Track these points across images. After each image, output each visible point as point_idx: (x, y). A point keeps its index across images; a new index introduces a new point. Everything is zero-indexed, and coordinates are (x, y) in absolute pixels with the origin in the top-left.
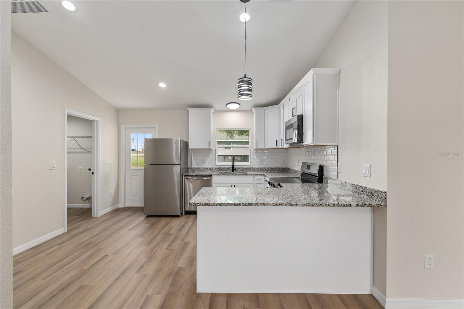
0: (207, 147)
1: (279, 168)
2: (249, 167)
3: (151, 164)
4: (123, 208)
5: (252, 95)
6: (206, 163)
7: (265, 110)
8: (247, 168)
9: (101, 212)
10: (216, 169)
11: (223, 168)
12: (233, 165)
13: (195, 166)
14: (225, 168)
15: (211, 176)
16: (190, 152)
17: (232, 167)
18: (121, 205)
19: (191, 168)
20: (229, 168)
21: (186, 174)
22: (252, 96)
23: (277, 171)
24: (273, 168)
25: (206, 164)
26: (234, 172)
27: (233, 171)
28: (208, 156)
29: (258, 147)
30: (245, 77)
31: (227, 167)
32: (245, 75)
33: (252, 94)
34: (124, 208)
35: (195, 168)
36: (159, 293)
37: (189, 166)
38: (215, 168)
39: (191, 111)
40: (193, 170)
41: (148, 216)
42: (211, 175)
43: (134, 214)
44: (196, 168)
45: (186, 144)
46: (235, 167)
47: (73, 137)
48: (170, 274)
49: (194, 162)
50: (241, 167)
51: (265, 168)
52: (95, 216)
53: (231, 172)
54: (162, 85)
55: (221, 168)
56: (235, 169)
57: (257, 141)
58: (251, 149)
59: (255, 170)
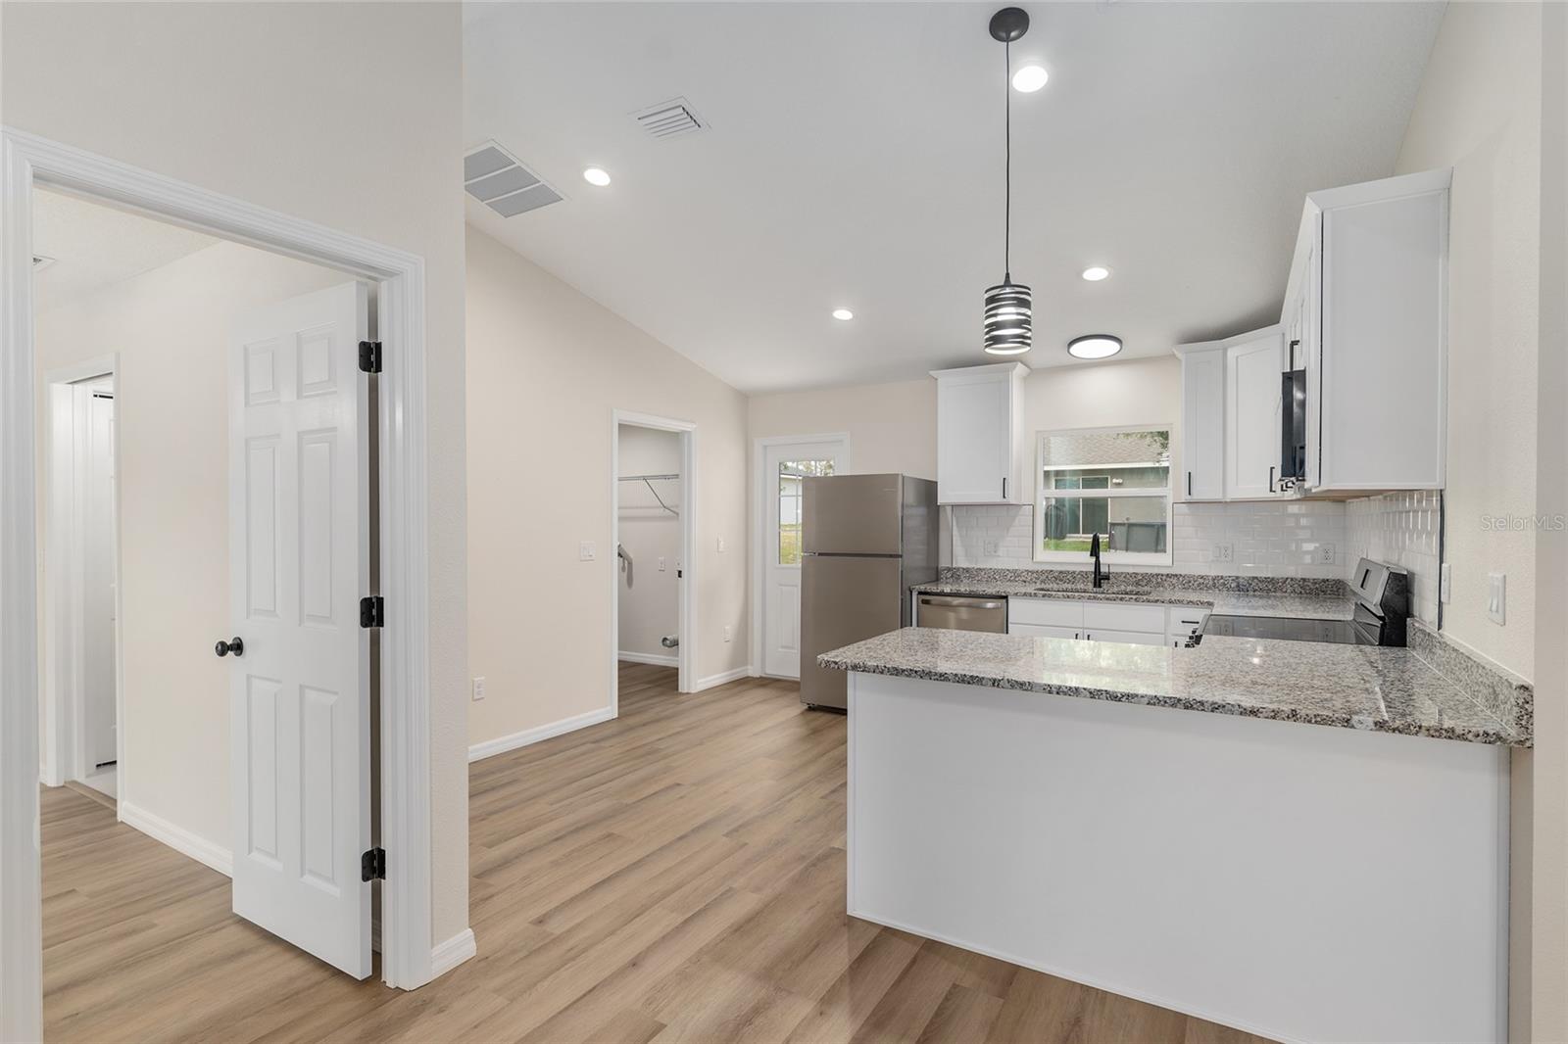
0: (999, 499)
1: (1304, 580)
2: (1165, 571)
3: (820, 554)
4: (757, 678)
5: (1029, 338)
6: (1000, 553)
7: (1225, 351)
8: (1157, 575)
9: (699, 681)
10: (1035, 575)
11: (1061, 572)
12: (1097, 564)
13: (961, 562)
14: (1068, 572)
15: (1006, 597)
16: (947, 518)
17: (1091, 569)
18: (753, 671)
19: (949, 569)
20: (1084, 575)
21: (922, 588)
22: (1028, 341)
23: (1294, 592)
25: (999, 556)
26: (1100, 587)
27: (1097, 583)
28: (1008, 530)
29: (1196, 497)
30: (1007, 283)
31: (1078, 569)
32: (1008, 275)
33: (1029, 334)
34: (761, 677)
35: (964, 569)
36: (757, 889)
37: (944, 563)
38: (1032, 572)
39: (947, 380)
40: (956, 574)
41: (812, 709)
42: (1004, 594)
43: (777, 697)
44: (967, 570)
45: (929, 490)
46: (1104, 569)
47: (645, 478)
48: (803, 858)
49: (958, 549)
50: (1131, 570)
51: (1237, 578)
52: (685, 691)
53: (1090, 586)
54: (843, 314)
55: (1052, 571)
56: (1106, 578)
57: (1189, 473)
58: (1175, 504)
59: (1191, 584)
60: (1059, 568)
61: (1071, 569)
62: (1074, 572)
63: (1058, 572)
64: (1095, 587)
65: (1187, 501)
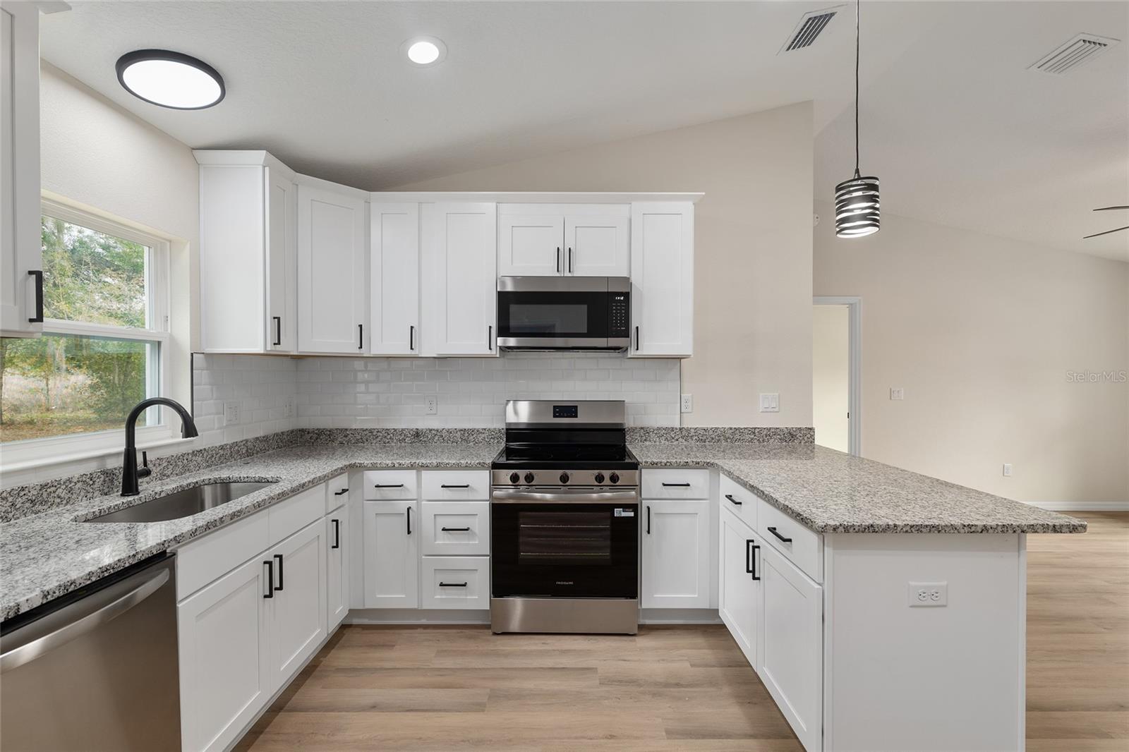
1: (282, 433)
2: (188, 449)
8: (183, 455)
11: (43, 487)
12: (130, 453)
14: (56, 484)
15: (169, 551)
17: (120, 462)
20: (97, 479)
23: (278, 447)
24: (265, 439)
29: (283, 347)
31: (76, 472)
32: (857, 171)
46: (136, 457)
51: (247, 441)
55: (23, 489)
56: (147, 473)
57: (274, 318)
58: (194, 355)
59: (213, 459)
60: (34, 480)
61: (63, 474)
62: (70, 480)
63: (38, 488)
64: (123, 495)
65: (262, 352)
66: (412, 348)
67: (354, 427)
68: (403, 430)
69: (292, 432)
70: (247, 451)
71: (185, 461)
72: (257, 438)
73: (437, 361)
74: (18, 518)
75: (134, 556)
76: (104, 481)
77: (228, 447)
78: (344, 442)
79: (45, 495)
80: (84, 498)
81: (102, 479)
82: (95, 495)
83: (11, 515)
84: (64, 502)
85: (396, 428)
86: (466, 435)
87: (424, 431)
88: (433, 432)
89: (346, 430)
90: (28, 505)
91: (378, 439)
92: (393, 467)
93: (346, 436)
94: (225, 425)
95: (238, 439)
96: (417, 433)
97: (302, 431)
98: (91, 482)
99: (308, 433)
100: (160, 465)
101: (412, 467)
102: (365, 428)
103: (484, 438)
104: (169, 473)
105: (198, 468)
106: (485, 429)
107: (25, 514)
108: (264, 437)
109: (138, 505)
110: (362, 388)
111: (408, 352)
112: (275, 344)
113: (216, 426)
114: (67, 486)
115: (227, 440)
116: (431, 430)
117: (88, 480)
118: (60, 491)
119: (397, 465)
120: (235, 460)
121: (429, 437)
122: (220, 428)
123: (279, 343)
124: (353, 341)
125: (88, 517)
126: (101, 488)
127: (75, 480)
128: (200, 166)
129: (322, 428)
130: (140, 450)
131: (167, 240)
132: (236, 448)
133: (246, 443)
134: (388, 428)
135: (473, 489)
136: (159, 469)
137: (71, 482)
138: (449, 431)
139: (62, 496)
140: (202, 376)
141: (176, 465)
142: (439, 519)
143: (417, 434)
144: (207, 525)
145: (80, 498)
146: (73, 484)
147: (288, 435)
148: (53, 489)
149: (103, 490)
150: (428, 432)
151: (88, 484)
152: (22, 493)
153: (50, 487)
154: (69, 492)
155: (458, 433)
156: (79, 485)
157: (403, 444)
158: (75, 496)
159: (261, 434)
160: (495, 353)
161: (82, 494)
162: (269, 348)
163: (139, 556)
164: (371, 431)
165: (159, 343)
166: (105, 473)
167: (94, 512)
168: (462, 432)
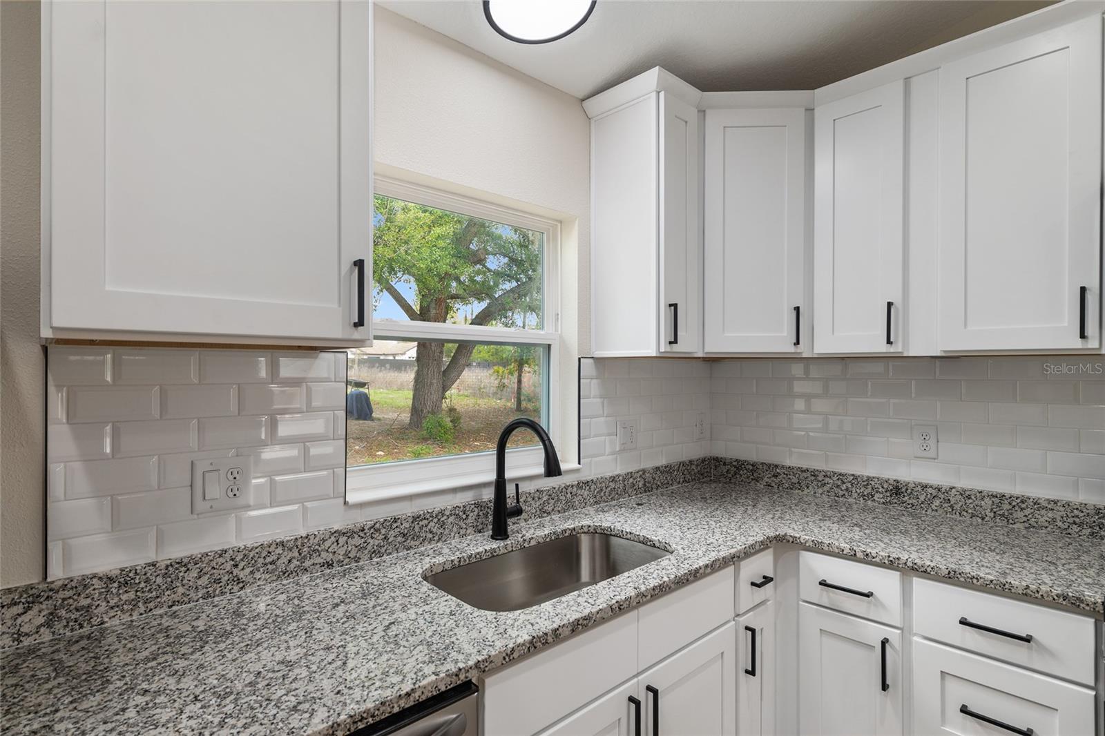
1: (691, 462)
2: (575, 480)
6: (246, 498)
8: (566, 487)
10: (357, 541)
11: (416, 518)
12: (500, 483)
14: (429, 516)
15: (472, 686)
17: (489, 495)
23: (685, 481)
24: (667, 470)
25: (248, 507)
27: (500, 532)
29: (683, 347)
35: (111, 580)
38: (349, 534)
44: (125, 579)
51: (644, 471)
55: (395, 520)
56: (518, 512)
57: (670, 305)
58: (582, 360)
59: (602, 494)
60: (408, 510)
62: (442, 513)
63: (410, 520)
64: (493, 537)
65: (654, 355)
66: (889, 342)
67: (788, 463)
68: (869, 479)
69: (704, 460)
70: (644, 485)
71: (569, 495)
72: (658, 468)
73: (938, 362)
74: (390, 553)
75: (408, 694)
76: (478, 515)
77: (621, 478)
78: (773, 484)
79: (417, 529)
80: (457, 535)
81: (476, 513)
82: (468, 532)
83: (383, 550)
84: (436, 538)
85: (857, 473)
86: (1006, 506)
87: (911, 486)
88: (930, 490)
89: (776, 466)
90: (400, 539)
91: (826, 488)
92: (853, 557)
93: (775, 476)
94: (618, 449)
95: (633, 468)
96: (897, 488)
97: (717, 459)
98: (464, 517)
99: (725, 464)
100: (539, 498)
101: (891, 564)
102: (805, 467)
103: (1054, 520)
104: (550, 509)
105: (583, 504)
106: (1055, 502)
107: (397, 550)
108: (666, 467)
109: (503, 554)
110: (800, 404)
111: (881, 347)
112: (670, 343)
113: (608, 450)
114: (439, 520)
115: (619, 469)
116: (924, 487)
117: (460, 513)
118: (432, 524)
119: (860, 555)
120: (629, 496)
121: (922, 498)
122: (612, 454)
123: (675, 341)
124: (785, 334)
125: (446, 567)
126: (475, 524)
127: (447, 513)
128: (592, 121)
129: (742, 459)
130: (512, 480)
131: (557, 221)
132: (631, 480)
133: (644, 474)
134: (843, 472)
135: (1043, 649)
136: (538, 503)
137: (443, 515)
138: (964, 494)
139: (434, 530)
140: (592, 387)
141: (558, 500)
142: (951, 684)
143: (897, 490)
144: (531, 642)
145: (453, 534)
146: (445, 517)
147: (697, 465)
148: (425, 522)
149: (477, 526)
150: (919, 488)
151: (461, 518)
152: (395, 525)
153: (422, 520)
154: (442, 526)
155: (987, 500)
156: (452, 519)
157: (869, 502)
158: (447, 532)
159: (662, 461)
160: (1096, 345)
161: (455, 529)
162: (662, 350)
163: (417, 695)
164: (814, 474)
165: (549, 346)
166: (477, 505)
167: (452, 561)
168: (996, 500)
